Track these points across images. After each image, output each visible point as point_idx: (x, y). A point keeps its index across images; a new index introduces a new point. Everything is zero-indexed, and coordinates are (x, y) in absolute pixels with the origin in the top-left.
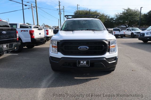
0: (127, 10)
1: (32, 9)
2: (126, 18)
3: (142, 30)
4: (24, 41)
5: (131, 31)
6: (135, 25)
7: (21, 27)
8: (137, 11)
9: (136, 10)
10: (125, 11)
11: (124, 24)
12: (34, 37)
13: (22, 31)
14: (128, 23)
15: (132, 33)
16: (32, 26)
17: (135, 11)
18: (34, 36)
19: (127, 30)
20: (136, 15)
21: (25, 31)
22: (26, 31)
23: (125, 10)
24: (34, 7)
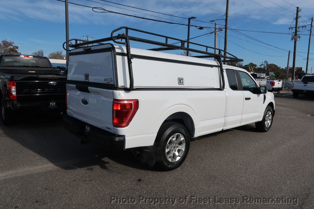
1: (215, 34)
24: (221, 30)
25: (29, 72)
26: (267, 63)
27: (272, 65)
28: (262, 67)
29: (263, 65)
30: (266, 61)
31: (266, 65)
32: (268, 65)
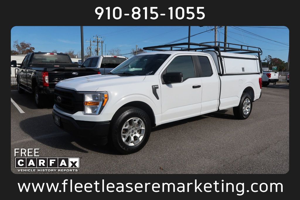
1: (215, 31)
24: (221, 27)
25: (55, 66)
26: (270, 57)
27: (276, 59)
28: (266, 61)
29: (267, 59)
30: (270, 56)
31: (269, 60)
32: (272, 60)
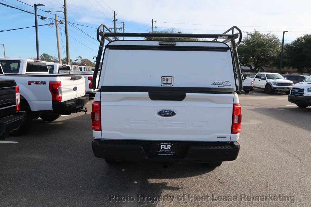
0: (252, 36)
1: (56, 27)
2: (250, 51)
3: (287, 79)
4: (34, 109)
5: (265, 79)
6: (268, 65)
7: (31, 67)
8: (272, 39)
9: (270, 36)
10: (249, 36)
11: (246, 64)
12: (60, 98)
13: (29, 83)
14: (255, 62)
15: (268, 85)
16: (56, 65)
17: (268, 37)
18: (60, 95)
19: (257, 77)
20: (271, 46)
21: (37, 83)
22: (42, 83)
23: (248, 34)
24: (62, 23)
29: (78, 60)
30: (80, 56)
31: (80, 60)
32: (82, 60)
